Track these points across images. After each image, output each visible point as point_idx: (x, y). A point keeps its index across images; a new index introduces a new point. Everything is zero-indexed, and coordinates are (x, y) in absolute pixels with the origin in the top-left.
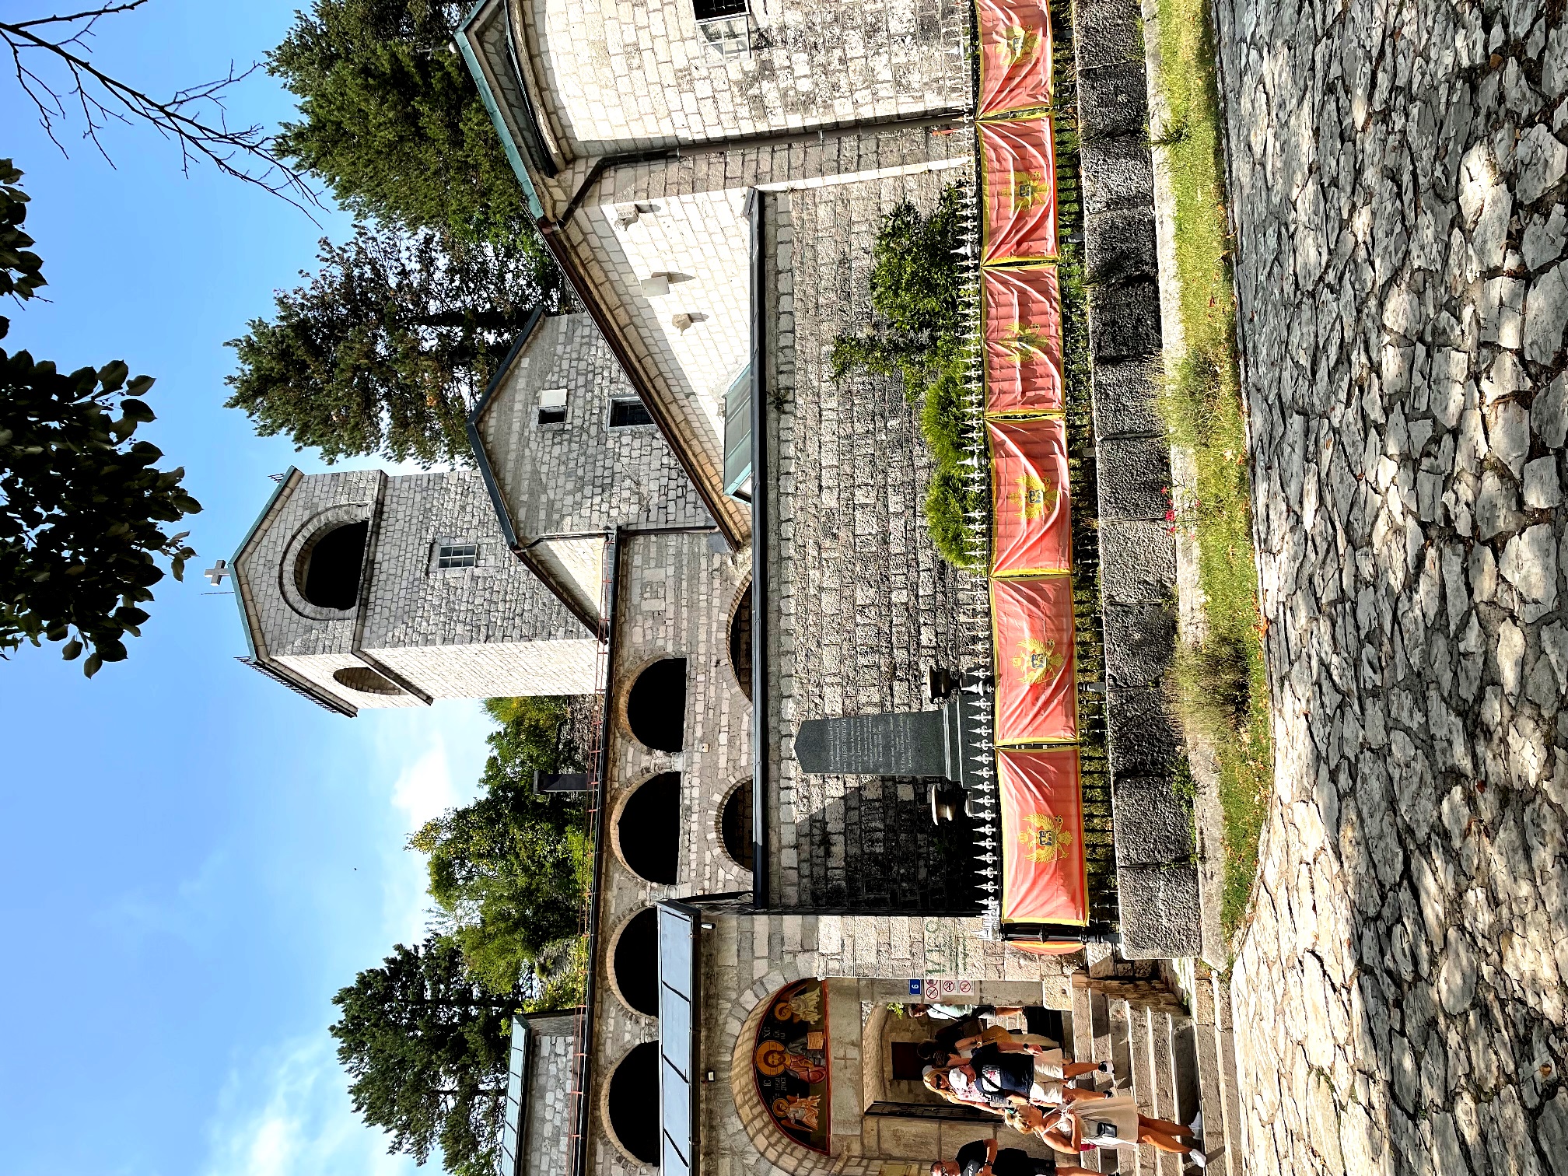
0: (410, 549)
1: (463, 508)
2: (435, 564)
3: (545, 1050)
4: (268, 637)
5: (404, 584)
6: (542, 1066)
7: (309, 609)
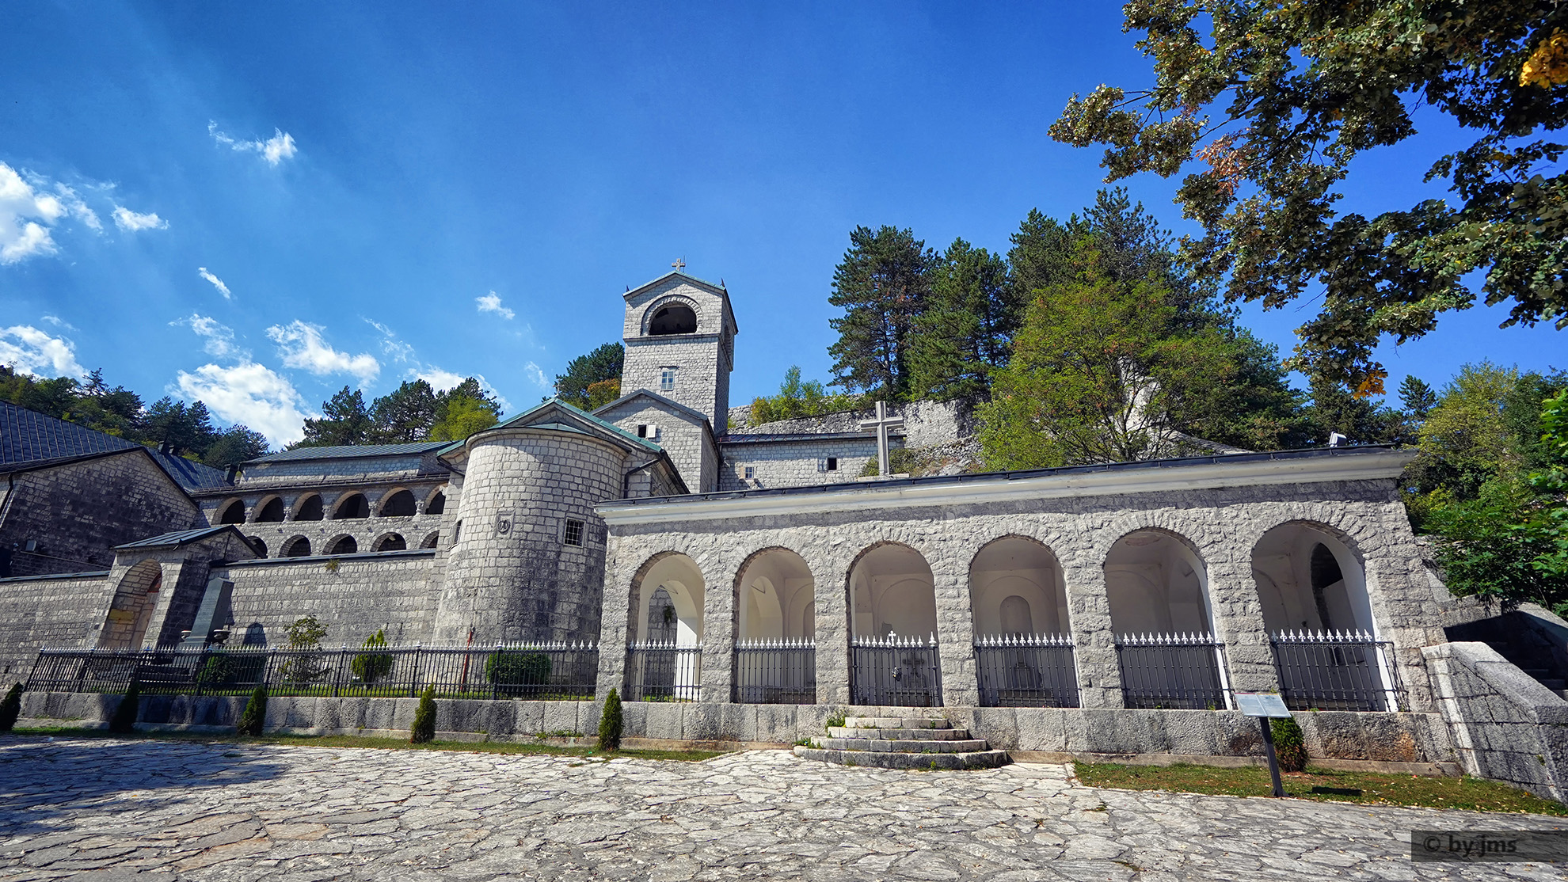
0: (676, 356)
1: (694, 379)
2: (664, 370)
3: (416, 460)
4: (637, 298)
5: (657, 357)
6: (410, 460)
7: (650, 314)
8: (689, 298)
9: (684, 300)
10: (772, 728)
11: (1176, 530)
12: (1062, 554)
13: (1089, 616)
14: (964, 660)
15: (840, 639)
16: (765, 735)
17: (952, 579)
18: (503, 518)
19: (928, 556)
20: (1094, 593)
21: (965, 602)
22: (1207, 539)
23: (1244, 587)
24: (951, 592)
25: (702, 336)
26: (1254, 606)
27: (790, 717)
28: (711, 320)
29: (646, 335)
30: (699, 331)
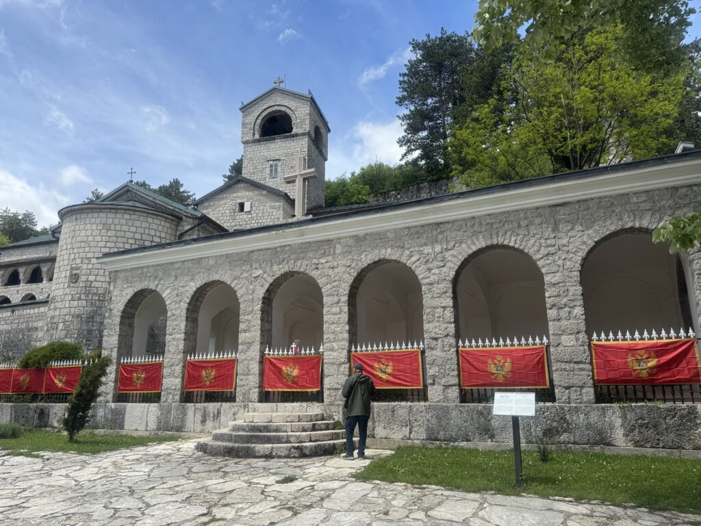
0: (279, 152)
2: (271, 162)
4: (250, 110)
5: (266, 153)
7: (259, 121)
8: (286, 106)
9: (283, 109)
10: (204, 421)
11: (517, 246)
12: (420, 272)
13: (437, 324)
14: (341, 364)
15: (254, 352)
16: (199, 427)
17: (336, 299)
18: (74, 272)
19: (321, 282)
20: (443, 305)
21: (345, 317)
22: (543, 251)
23: (571, 293)
24: (335, 310)
25: (296, 135)
26: (579, 311)
27: (216, 413)
28: (302, 122)
29: (257, 136)
30: (294, 131)
